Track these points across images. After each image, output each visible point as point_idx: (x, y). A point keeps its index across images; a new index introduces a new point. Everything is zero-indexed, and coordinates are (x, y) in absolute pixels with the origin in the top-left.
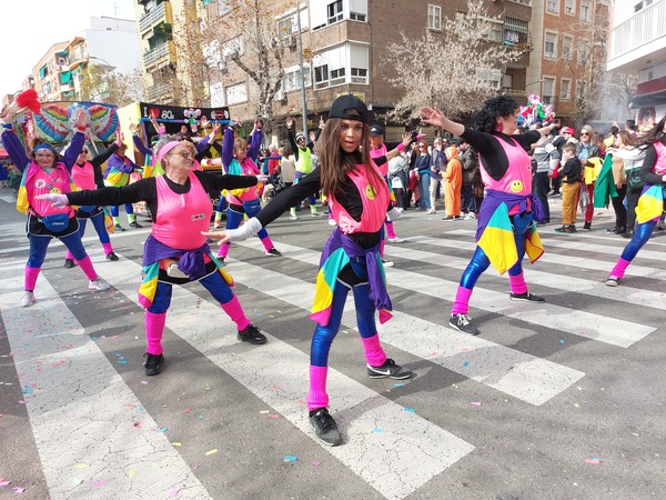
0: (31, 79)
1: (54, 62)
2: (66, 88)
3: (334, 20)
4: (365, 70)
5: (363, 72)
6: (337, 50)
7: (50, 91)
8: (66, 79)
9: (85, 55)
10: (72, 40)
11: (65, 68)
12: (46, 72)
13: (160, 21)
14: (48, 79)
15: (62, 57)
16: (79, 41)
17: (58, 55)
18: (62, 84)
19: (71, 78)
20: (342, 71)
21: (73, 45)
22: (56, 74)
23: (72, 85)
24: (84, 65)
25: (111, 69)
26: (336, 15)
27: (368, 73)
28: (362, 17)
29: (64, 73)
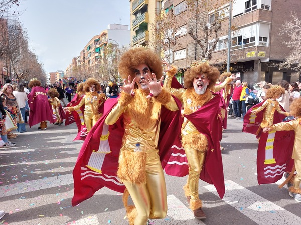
0: (84, 51)
1: (93, 44)
2: (97, 55)
3: (250, 10)
4: (267, 38)
5: (265, 39)
6: (251, 27)
7: (90, 56)
8: (98, 51)
9: (106, 40)
10: (101, 34)
11: (98, 46)
12: (90, 48)
13: (143, 22)
14: (90, 51)
15: (97, 42)
16: (104, 35)
17: (95, 41)
18: (96, 53)
19: (100, 50)
20: (253, 39)
21: (102, 36)
22: (93, 49)
23: (100, 53)
24: (105, 45)
25: (117, 46)
26: (251, 7)
27: (268, 40)
28: (267, 8)
29: (97, 48)
